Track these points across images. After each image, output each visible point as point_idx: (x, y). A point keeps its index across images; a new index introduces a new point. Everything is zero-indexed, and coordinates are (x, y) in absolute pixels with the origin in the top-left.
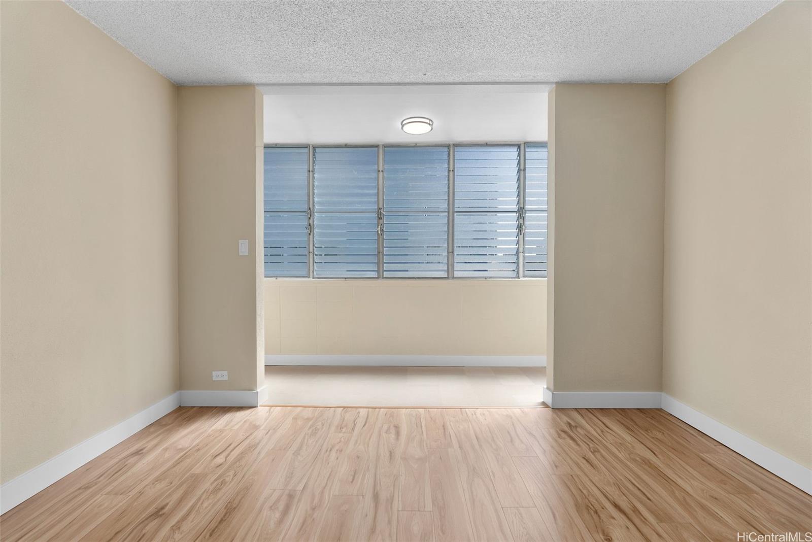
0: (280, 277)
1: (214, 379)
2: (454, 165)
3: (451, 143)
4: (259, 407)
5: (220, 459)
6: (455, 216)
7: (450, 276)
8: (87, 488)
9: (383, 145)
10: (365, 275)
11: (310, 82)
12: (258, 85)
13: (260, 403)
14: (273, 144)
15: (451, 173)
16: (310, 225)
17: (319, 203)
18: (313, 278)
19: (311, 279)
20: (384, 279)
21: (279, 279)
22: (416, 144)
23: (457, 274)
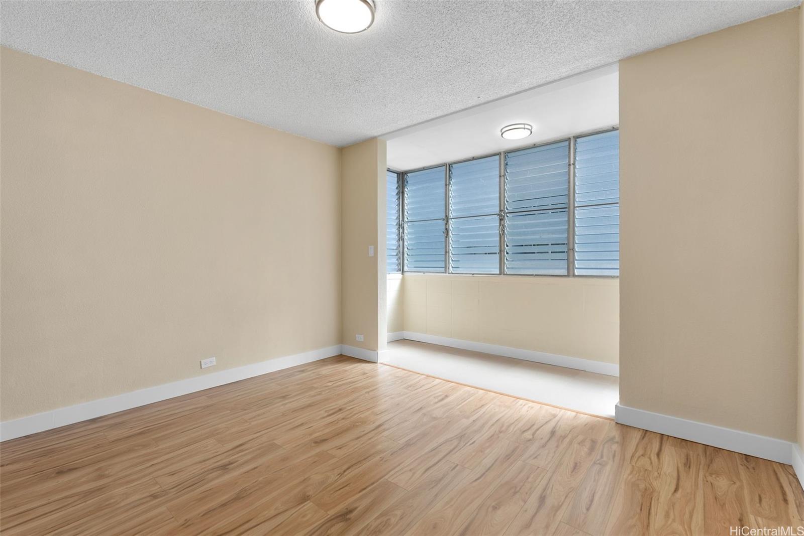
0: (427, 272)
1: (357, 339)
2: (575, 158)
3: (571, 136)
4: (378, 364)
5: (329, 384)
6: (576, 212)
7: (570, 274)
8: (272, 379)
9: (504, 152)
10: (491, 271)
11: (406, 126)
12: (379, 136)
13: (379, 362)
14: (422, 168)
15: (572, 167)
16: (446, 229)
17: (454, 210)
18: (449, 273)
19: (447, 274)
20: (505, 276)
21: (426, 274)
22: (535, 145)
23: (577, 272)
